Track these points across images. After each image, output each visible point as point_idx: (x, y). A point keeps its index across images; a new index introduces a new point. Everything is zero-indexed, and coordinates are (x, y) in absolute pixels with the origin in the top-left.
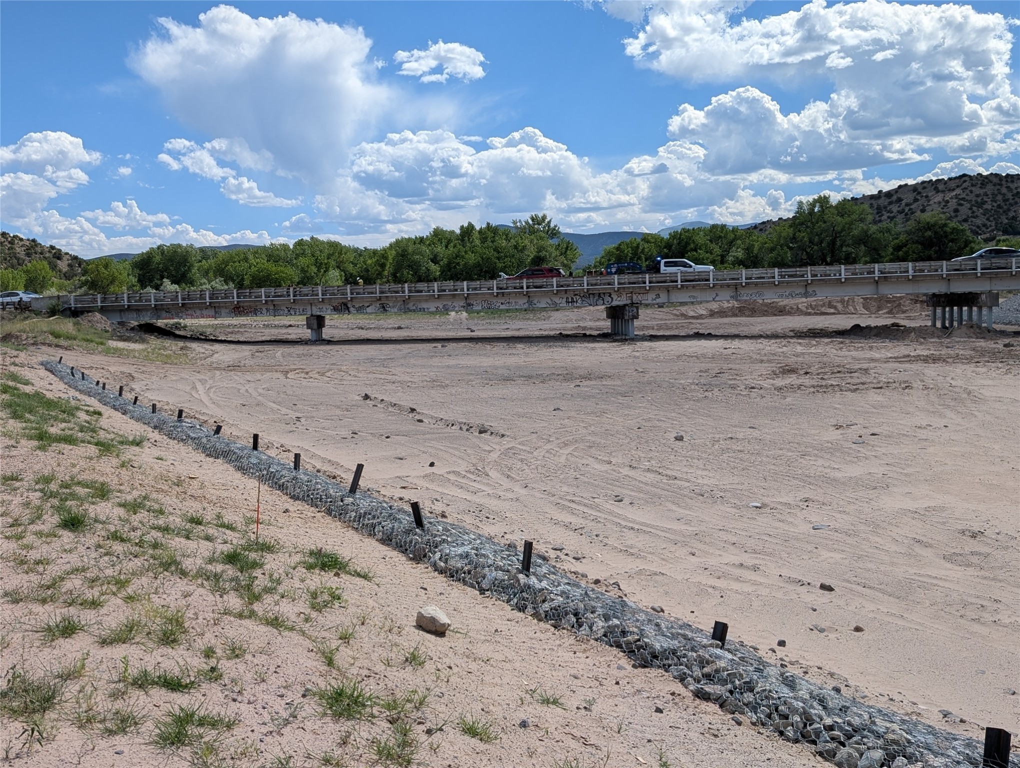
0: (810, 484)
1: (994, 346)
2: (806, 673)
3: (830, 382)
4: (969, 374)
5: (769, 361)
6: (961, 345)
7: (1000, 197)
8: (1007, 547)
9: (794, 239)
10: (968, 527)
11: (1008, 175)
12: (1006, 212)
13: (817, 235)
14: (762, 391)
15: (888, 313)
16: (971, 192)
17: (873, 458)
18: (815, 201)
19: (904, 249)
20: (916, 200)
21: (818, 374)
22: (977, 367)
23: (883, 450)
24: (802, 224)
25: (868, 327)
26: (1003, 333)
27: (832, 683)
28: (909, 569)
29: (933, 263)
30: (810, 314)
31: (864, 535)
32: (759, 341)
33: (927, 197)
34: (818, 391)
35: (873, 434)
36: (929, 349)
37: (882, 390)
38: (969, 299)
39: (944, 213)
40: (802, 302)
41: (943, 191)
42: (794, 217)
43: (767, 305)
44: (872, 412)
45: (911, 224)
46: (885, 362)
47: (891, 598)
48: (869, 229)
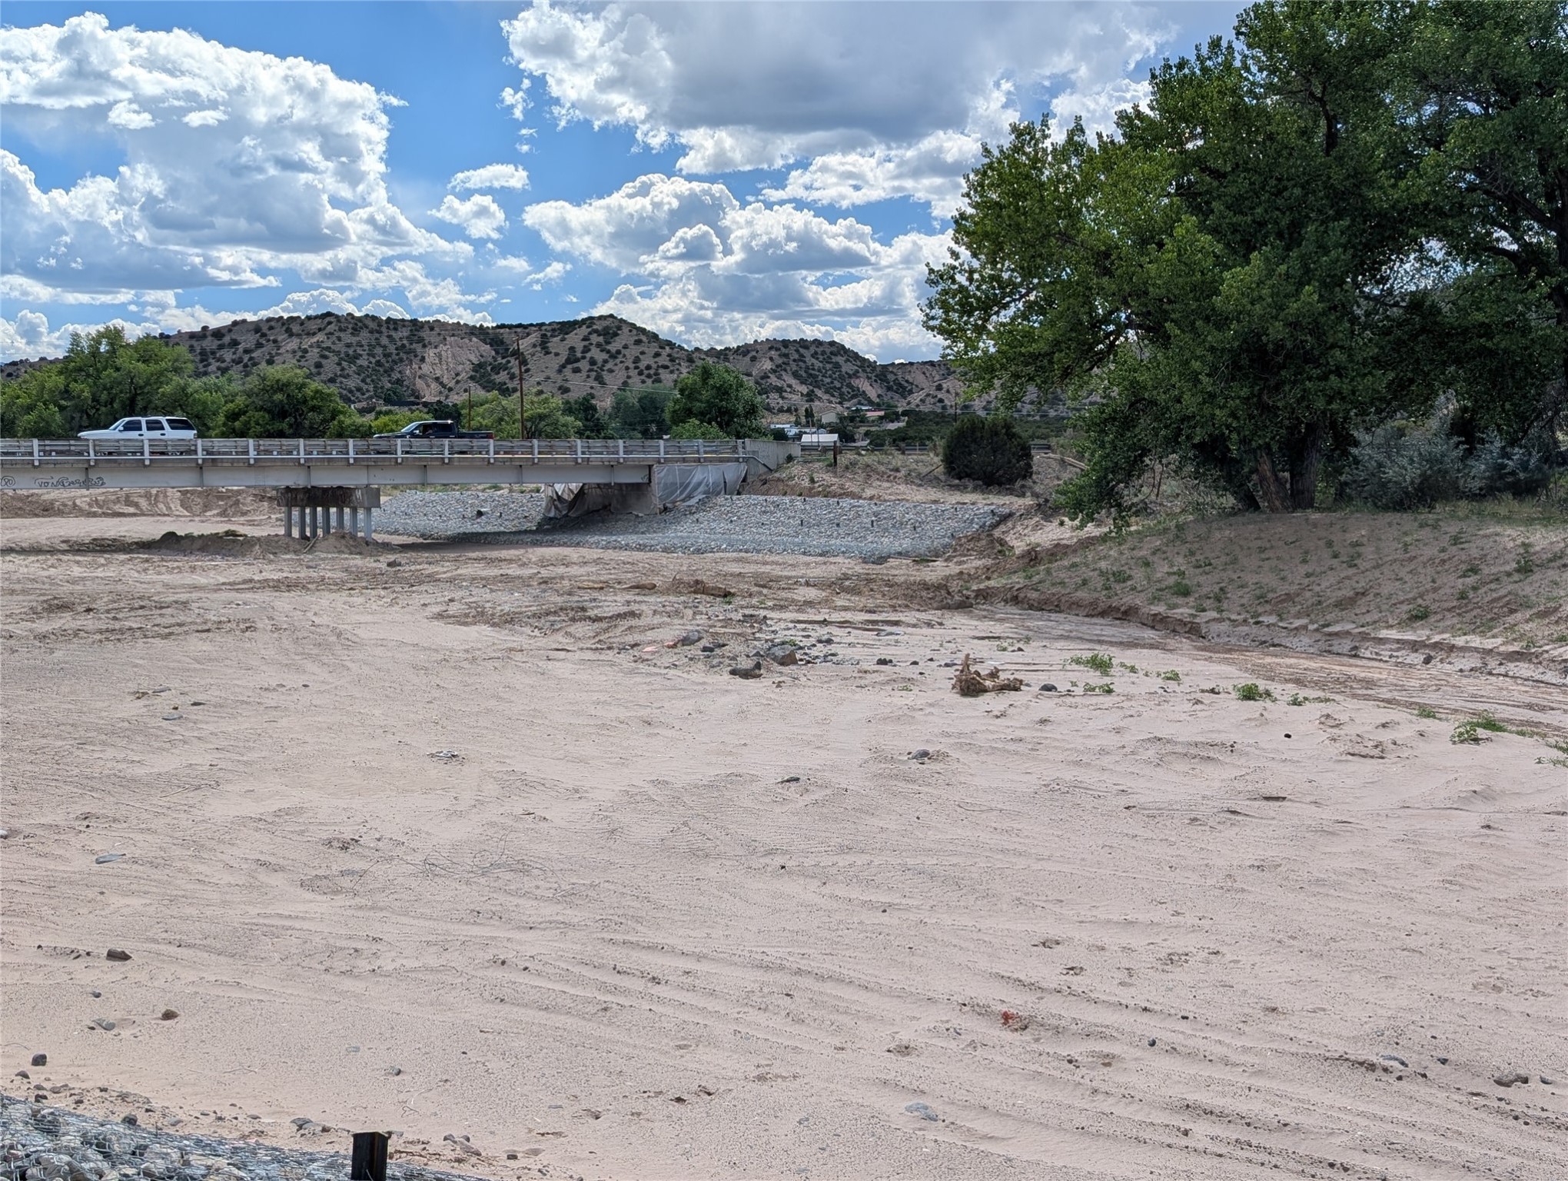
0: (93, 789)
1: (375, 565)
2: (79, 1102)
3: (127, 624)
4: (340, 606)
5: (24, 592)
6: (329, 564)
7: (379, 351)
8: (392, 858)
9: (66, 393)
10: (336, 835)
11: (389, 319)
12: (388, 372)
13: (105, 388)
14: (12, 642)
15: (220, 515)
16: (339, 339)
17: (195, 741)
18: (101, 335)
19: (243, 418)
20: (259, 345)
21: (108, 611)
22: (351, 595)
23: (211, 728)
24: (80, 370)
25: (189, 537)
26: (387, 547)
27: (124, 1111)
28: (249, 909)
29: (284, 441)
30: (95, 515)
31: (179, 864)
32: (8, 558)
33: (275, 341)
34: (107, 639)
35: (195, 704)
36: (281, 570)
37: (210, 634)
38: (338, 497)
39: (300, 367)
40: (82, 496)
41: (298, 335)
42: (66, 358)
43: (20, 499)
44: (195, 670)
45: (253, 381)
46: (216, 591)
47: (221, 958)
48: (187, 385)
